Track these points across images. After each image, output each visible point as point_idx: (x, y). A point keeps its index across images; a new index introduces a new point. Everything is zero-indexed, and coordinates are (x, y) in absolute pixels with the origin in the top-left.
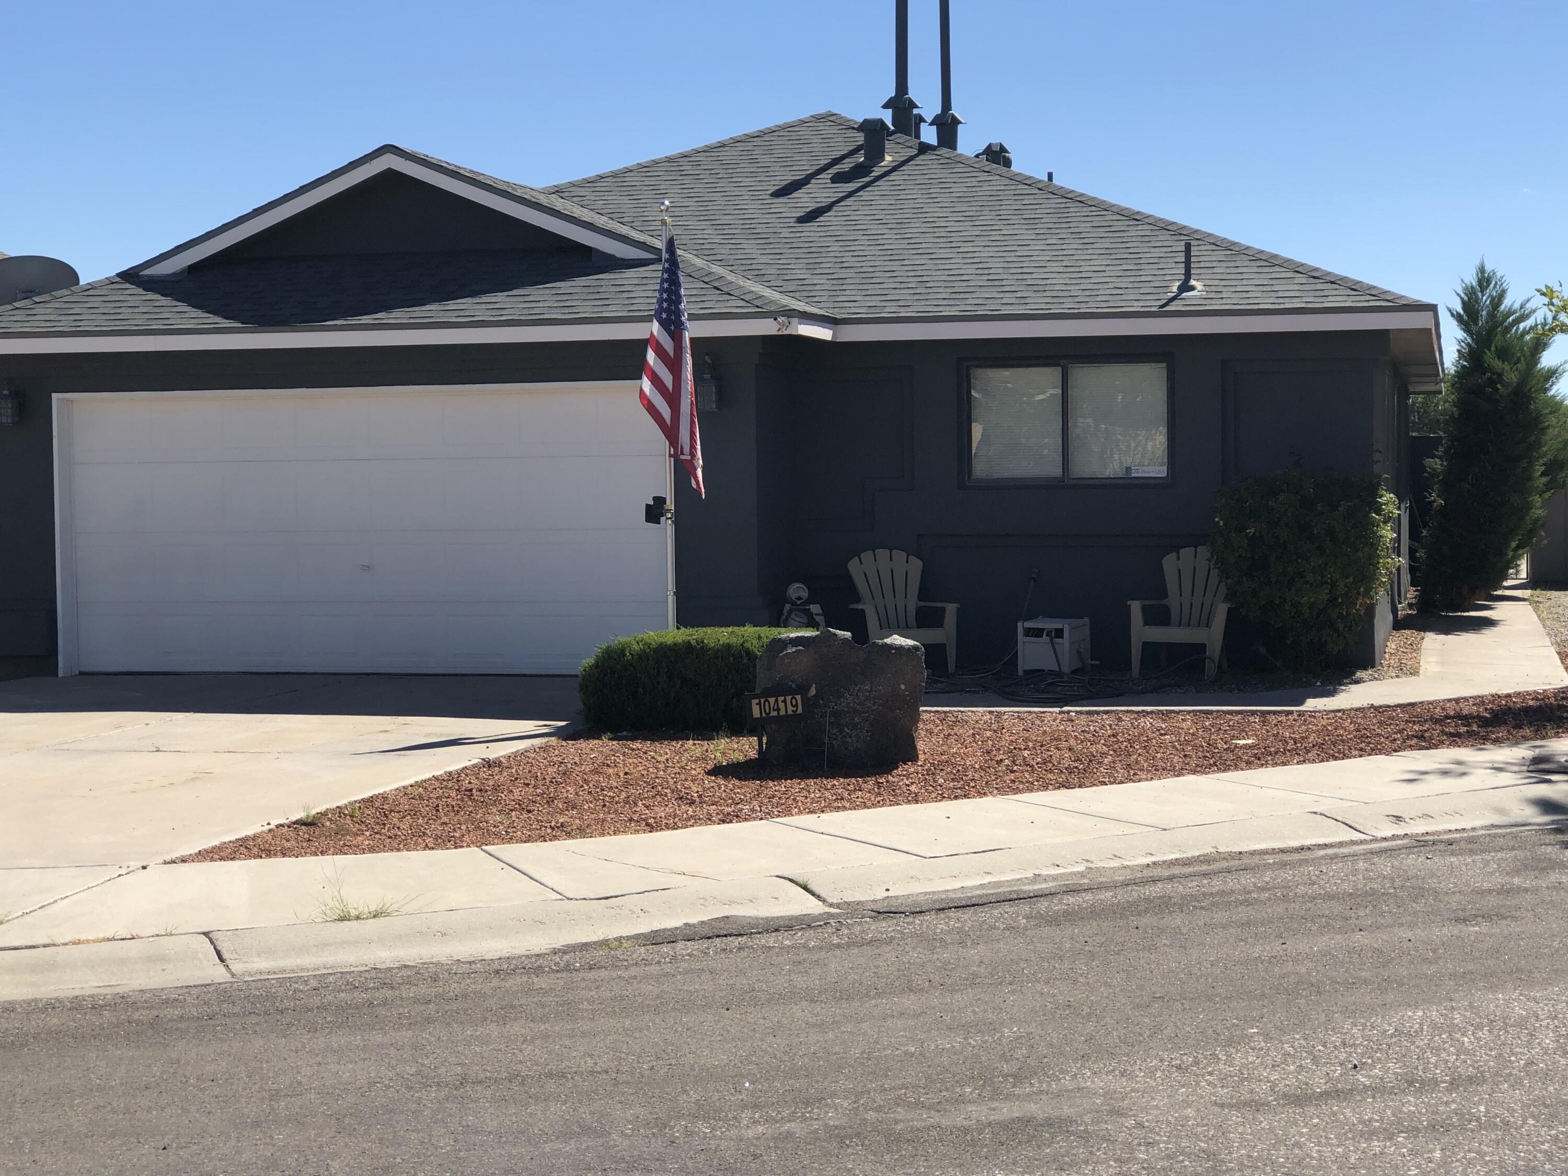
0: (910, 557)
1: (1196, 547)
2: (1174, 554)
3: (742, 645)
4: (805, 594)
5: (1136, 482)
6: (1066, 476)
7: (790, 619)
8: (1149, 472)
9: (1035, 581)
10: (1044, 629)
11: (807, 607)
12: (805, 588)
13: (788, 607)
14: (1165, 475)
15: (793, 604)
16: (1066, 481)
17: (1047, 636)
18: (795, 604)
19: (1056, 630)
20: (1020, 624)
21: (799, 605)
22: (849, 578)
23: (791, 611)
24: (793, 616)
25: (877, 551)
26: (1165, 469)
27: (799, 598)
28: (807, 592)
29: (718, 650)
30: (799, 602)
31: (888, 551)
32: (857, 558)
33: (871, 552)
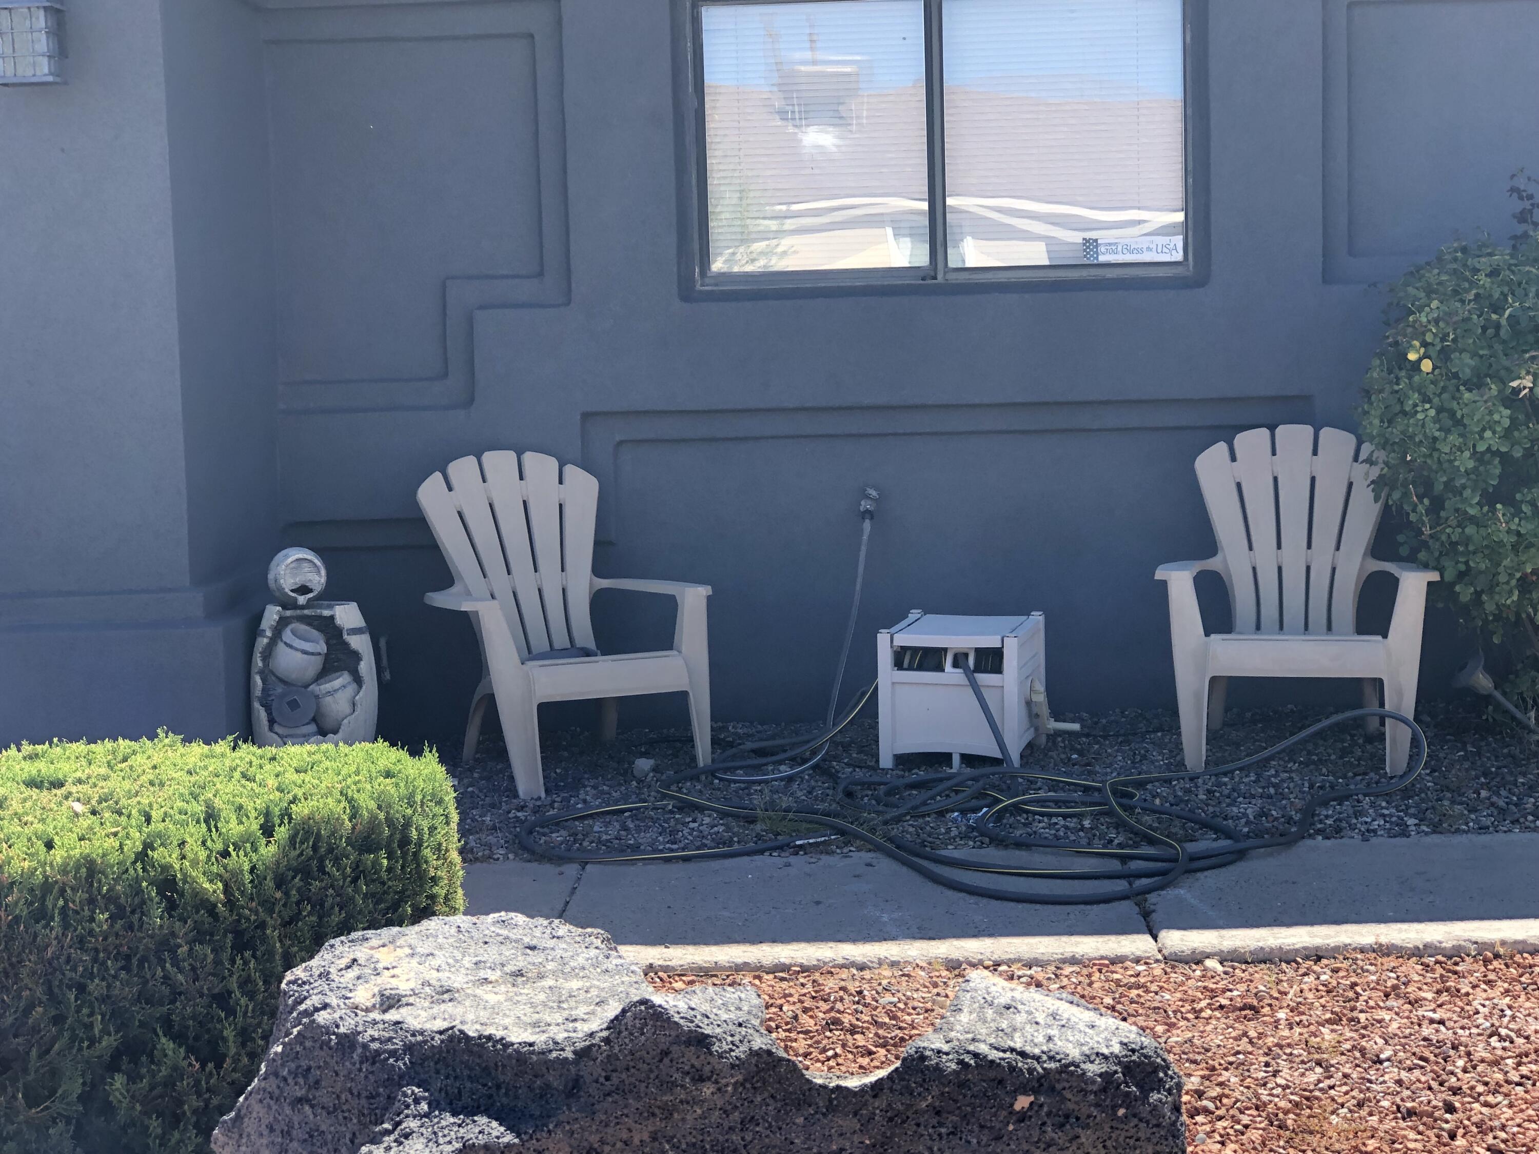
0: (569, 469)
1: (1272, 428)
2: (1221, 448)
3: (142, 856)
4: (318, 579)
5: (1110, 274)
6: (940, 265)
7: (281, 646)
8: (1140, 251)
9: (872, 518)
10: (945, 650)
11: (326, 613)
12: (318, 562)
13: (272, 614)
14: (1178, 256)
15: (287, 604)
16: (940, 277)
17: (955, 665)
18: (294, 606)
19: (978, 651)
20: (883, 639)
21: (303, 607)
22: (420, 523)
23: (283, 622)
24: (287, 635)
25: (488, 457)
26: (1179, 241)
27: (303, 589)
28: (323, 572)
29: (47, 886)
30: (302, 600)
31: (512, 455)
32: (438, 475)
33: (472, 459)
